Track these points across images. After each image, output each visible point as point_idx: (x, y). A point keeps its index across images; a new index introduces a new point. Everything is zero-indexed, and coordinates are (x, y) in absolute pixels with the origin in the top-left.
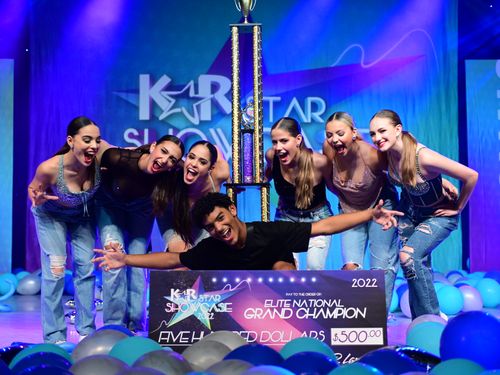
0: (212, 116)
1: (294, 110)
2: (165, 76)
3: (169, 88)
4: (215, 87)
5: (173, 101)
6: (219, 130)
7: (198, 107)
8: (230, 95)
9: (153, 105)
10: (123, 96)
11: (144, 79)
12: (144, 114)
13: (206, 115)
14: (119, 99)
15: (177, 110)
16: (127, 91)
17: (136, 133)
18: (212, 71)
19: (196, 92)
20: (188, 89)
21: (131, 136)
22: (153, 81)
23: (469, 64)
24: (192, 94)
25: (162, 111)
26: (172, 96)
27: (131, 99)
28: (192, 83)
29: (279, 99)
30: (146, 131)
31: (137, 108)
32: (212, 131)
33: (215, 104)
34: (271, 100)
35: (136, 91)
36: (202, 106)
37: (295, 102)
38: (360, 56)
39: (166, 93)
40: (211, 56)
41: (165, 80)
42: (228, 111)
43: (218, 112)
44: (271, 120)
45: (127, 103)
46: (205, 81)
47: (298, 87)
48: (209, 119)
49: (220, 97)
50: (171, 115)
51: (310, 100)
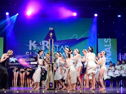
0: (45, 49)
1: (62, 48)
2: (35, 41)
3: (36, 43)
4: (45, 43)
5: (37, 46)
6: (46, 52)
7: (42, 47)
8: (48, 45)
9: (32, 47)
10: (26, 45)
11: (30, 41)
12: (30, 49)
13: (43, 49)
14: (25, 45)
15: (38, 48)
16: (27, 44)
17: (29, 53)
18: (45, 40)
19: (41, 44)
20: (40, 43)
21: (28, 53)
22: (32, 42)
23: (99, 39)
24: (41, 45)
25: (34, 48)
26: (36, 45)
27: (28, 45)
28: (41, 42)
29: (59, 46)
30: (31, 52)
31: (29, 47)
32: (45, 52)
33: (45, 47)
34: (57, 46)
35: (29, 44)
36: (43, 47)
37: (62, 47)
38: (76, 37)
39: (35, 44)
40: (45, 37)
41: (35, 42)
42: (48, 48)
43: (46, 48)
44: (57, 50)
45: (27, 46)
46: (43, 42)
47: (63, 43)
48: (44, 50)
49: (46, 45)
50: (36, 49)
51: (66, 46)
